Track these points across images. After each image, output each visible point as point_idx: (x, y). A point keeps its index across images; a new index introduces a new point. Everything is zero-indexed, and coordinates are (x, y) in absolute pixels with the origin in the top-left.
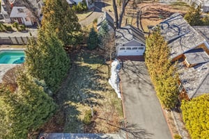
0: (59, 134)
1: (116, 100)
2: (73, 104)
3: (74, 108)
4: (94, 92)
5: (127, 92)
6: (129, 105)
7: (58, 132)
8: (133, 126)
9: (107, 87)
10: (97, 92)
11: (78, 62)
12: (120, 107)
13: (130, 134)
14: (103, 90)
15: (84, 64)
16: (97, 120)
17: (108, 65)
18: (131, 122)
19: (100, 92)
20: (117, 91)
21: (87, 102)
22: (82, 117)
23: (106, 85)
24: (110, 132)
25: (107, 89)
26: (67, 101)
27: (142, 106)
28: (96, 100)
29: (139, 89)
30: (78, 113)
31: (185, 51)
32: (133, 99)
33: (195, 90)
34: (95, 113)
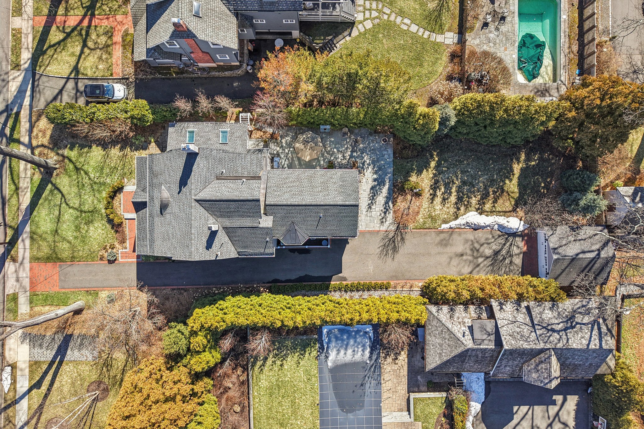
0: (392, 156)
1: (439, 222)
2: (433, 164)
3: (426, 166)
4: (454, 190)
5: (455, 236)
6: (432, 238)
7: (394, 153)
8: (403, 239)
9: (462, 208)
10: (454, 194)
11: (523, 157)
12: (427, 225)
13: (392, 235)
14: (456, 203)
15: (517, 168)
16: (409, 197)
17: (514, 210)
18: (407, 237)
19: (453, 199)
20: (453, 224)
21: (436, 182)
22: (413, 178)
23: (468, 207)
24: (395, 212)
25: (459, 209)
26: (437, 155)
27: (429, 254)
28: (439, 193)
29: (462, 255)
30: (420, 172)
31: (499, 322)
32: (444, 243)
33: (436, 314)
34: (418, 195)
